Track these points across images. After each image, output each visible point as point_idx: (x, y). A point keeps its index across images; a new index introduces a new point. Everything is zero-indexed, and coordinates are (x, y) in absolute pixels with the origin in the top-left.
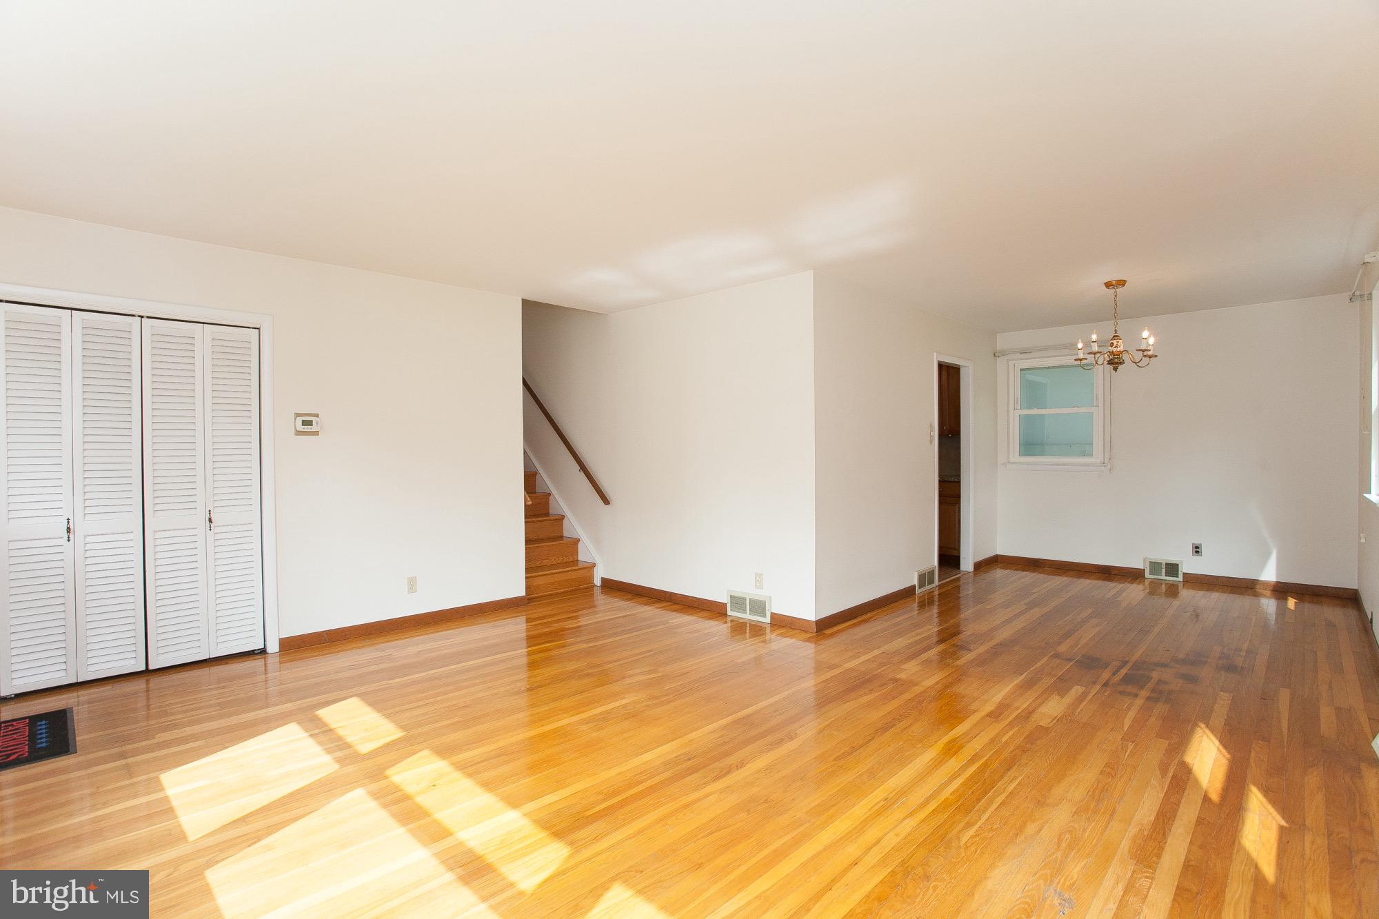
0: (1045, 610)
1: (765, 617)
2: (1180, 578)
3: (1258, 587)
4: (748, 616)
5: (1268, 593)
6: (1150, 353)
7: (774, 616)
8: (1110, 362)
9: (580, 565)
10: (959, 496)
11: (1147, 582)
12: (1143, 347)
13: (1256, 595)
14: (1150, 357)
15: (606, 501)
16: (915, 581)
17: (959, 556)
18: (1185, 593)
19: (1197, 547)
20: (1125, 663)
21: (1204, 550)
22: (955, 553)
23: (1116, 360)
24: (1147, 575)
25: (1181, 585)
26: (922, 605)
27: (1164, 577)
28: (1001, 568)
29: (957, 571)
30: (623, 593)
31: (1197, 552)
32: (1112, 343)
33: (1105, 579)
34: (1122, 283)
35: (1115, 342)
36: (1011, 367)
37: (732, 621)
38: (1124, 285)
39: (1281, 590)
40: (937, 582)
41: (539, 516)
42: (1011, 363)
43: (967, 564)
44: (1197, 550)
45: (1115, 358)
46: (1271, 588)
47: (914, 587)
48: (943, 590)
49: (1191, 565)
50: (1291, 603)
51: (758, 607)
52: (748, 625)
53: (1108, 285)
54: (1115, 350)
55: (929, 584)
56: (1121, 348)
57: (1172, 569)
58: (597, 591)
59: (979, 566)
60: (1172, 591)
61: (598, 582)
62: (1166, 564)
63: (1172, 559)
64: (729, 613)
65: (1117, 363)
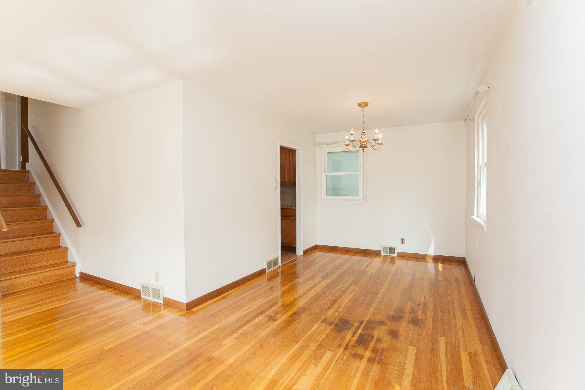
0: (330, 280)
1: (160, 299)
2: (396, 255)
3: (427, 258)
4: (151, 299)
5: (431, 261)
6: (380, 142)
7: (165, 299)
8: (361, 147)
9: (69, 265)
10: (295, 216)
11: (382, 257)
12: (376, 138)
13: (426, 261)
14: (380, 144)
15: (78, 225)
16: (265, 266)
17: (296, 247)
18: (398, 262)
19: (403, 240)
20: (362, 322)
21: (405, 241)
22: (293, 245)
23: (364, 146)
24: (382, 253)
25: (396, 258)
26: (269, 280)
27: (389, 254)
28: (319, 251)
29: (295, 256)
30: (91, 282)
31: (403, 242)
32: (362, 136)
33: (364, 256)
34: (366, 104)
35: (363, 135)
36: (323, 152)
37: (144, 302)
38: (367, 105)
39: (437, 259)
40: (280, 264)
41: (47, 233)
42: (323, 149)
43: (300, 252)
44: (403, 241)
45: (363, 144)
46: (432, 258)
47: (265, 269)
48: (283, 269)
49: (401, 248)
50: (440, 265)
51: (156, 292)
52: (152, 305)
53: (360, 105)
54: (363, 140)
55: (274, 266)
56: (366, 139)
57: (392, 250)
58: (78, 281)
59: (306, 252)
60: (393, 260)
61: (78, 275)
62: (390, 248)
63: (392, 246)
64: (142, 296)
65: (364, 147)
